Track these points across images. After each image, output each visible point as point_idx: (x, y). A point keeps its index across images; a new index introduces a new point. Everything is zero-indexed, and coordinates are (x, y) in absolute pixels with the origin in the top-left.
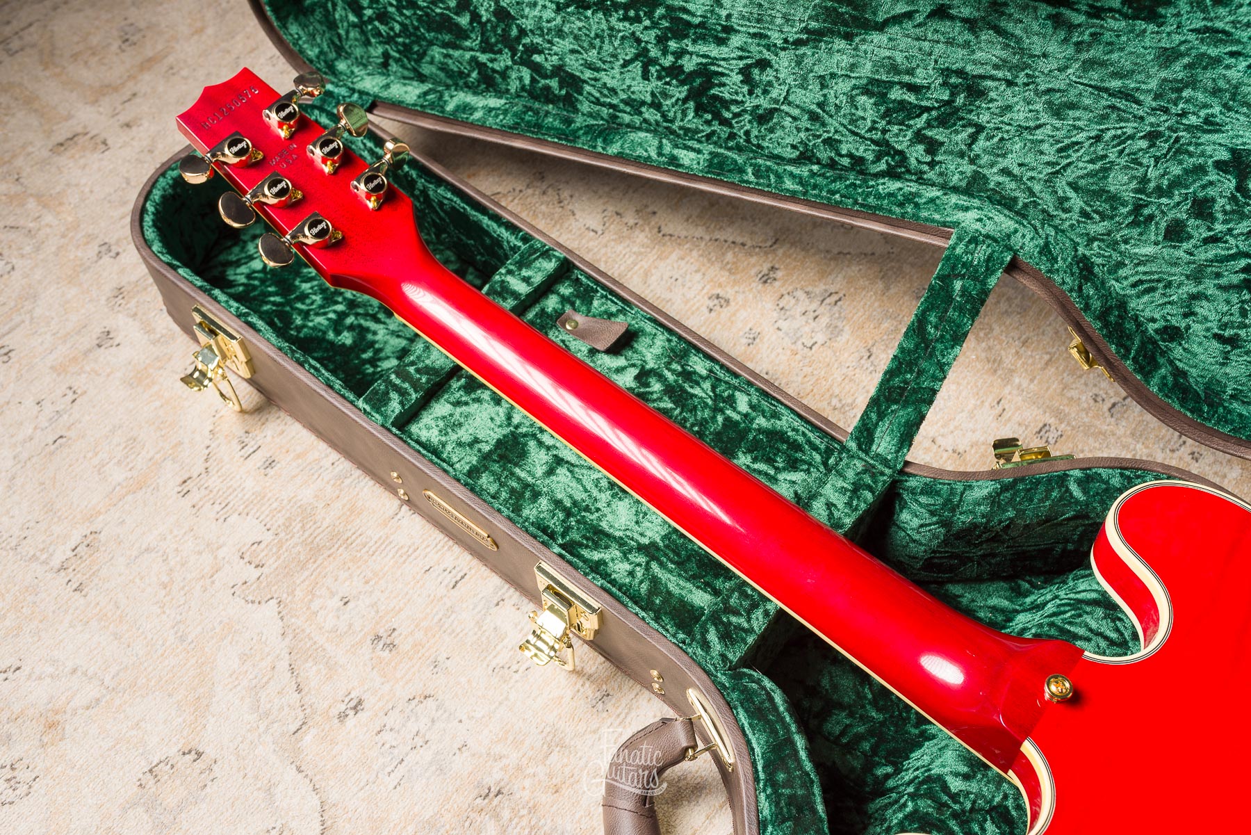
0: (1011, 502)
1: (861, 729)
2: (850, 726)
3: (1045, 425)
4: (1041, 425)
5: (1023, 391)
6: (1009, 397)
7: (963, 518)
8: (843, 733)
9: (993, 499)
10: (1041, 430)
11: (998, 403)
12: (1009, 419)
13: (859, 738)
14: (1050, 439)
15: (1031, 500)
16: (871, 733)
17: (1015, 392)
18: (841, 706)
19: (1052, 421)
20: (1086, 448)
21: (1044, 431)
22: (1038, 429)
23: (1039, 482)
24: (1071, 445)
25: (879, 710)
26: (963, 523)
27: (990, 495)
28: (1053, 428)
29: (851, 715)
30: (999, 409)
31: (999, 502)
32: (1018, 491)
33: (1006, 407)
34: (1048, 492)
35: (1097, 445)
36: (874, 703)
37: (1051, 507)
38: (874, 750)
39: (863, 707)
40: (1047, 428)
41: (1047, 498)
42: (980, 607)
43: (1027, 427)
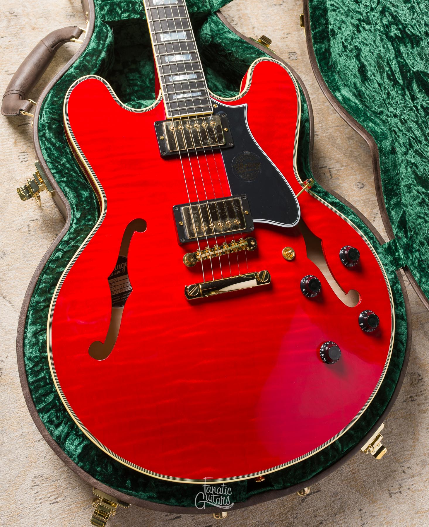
0: (237, 46)
1: (139, 83)
2: (136, 79)
3: (295, 52)
4: (293, 51)
5: (300, 37)
6: (293, 35)
7: (218, 39)
8: (132, 80)
9: (233, 41)
10: (291, 53)
11: (288, 34)
12: (285, 42)
13: (136, 85)
14: (291, 58)
15: (244, 51)
16: (141, 86)
17: (297, 35)
18: (140, 72)
19: (298, 53)
20: (300, 70)
21: (292, 54)
22: (291, 52)
23: (253, 48)
24: (296, 64)
25: (150, 83)
26: (217, 41)
27: (232, 39)
28: (296, 55)
29: (140, 77)
30: (286, 36)
31: (233, 44)
32: (243, 46)
33: (289, 37)
34: (252, 53)
35: (304, 71)
36: (150, 80)
37: (248, 58)
38: (137, 92)
39: (146, 78)
40: (294, 54)
41: (250, 54)
42: (212, 82)
43: (288, 48)
